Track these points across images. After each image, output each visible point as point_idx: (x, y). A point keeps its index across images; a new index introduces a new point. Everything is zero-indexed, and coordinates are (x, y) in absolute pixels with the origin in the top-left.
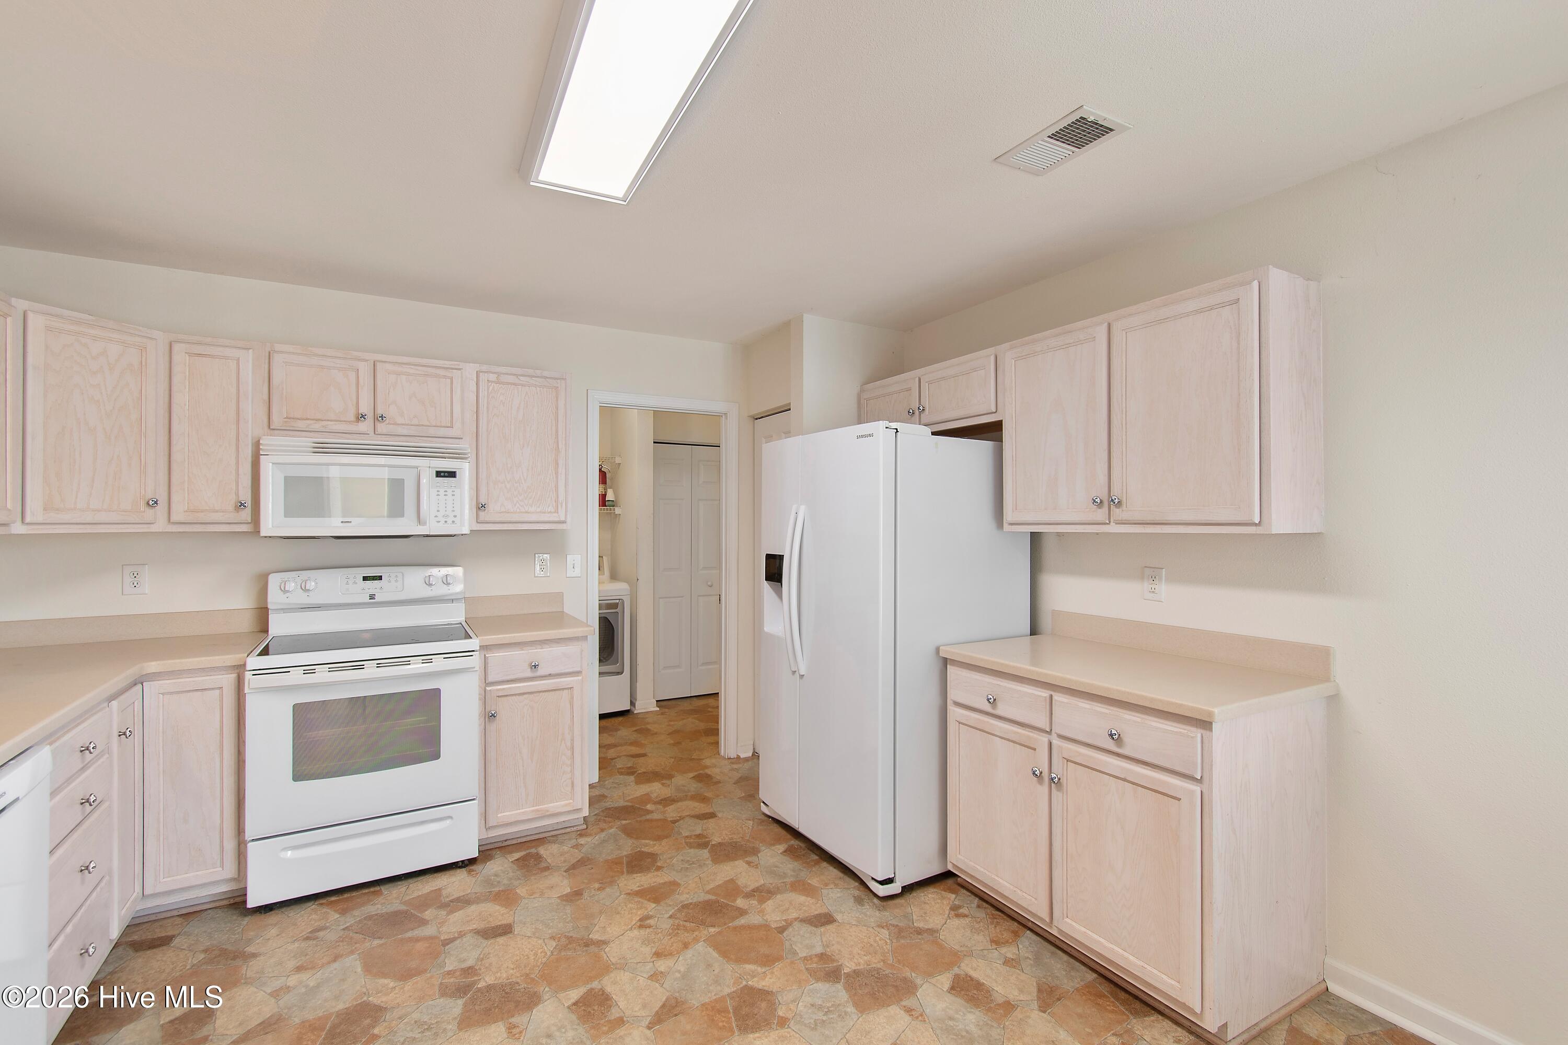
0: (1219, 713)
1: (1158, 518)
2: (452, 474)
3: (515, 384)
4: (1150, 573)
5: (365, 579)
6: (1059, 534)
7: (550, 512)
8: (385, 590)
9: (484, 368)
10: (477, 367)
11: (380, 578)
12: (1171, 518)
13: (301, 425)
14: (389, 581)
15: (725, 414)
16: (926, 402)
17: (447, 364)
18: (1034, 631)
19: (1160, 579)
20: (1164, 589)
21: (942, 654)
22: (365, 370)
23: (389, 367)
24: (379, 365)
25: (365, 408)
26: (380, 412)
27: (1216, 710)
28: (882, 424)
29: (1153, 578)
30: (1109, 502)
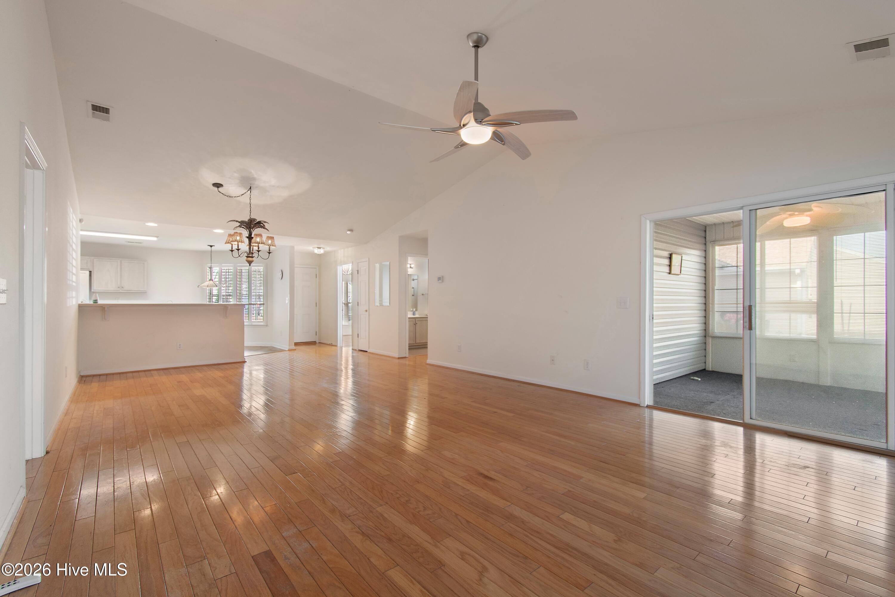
1: (130, 290)
30: (121, 287)
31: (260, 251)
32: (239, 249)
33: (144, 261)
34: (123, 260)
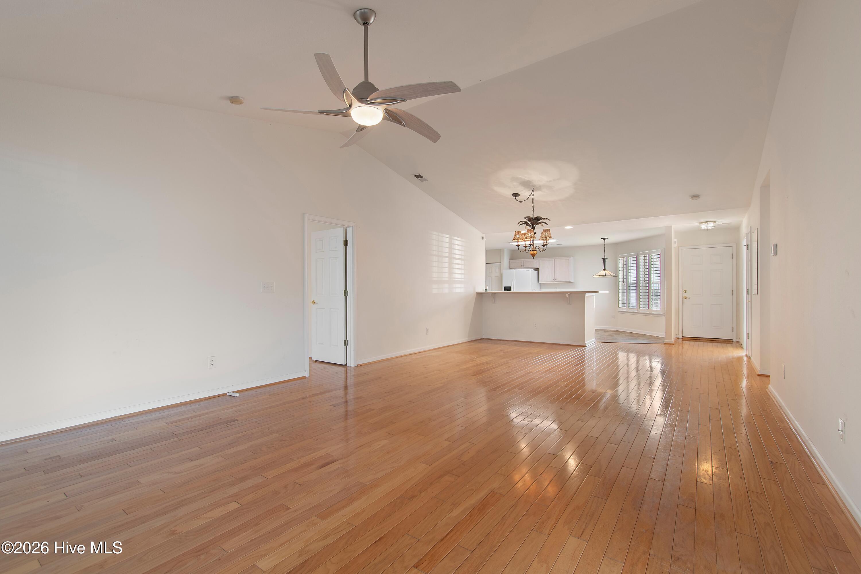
1: (560, 281)
12: (562, 281)
16: (525, 264)
29: (557, 288)
30: (555, 279)
31: (548, 244)
32: (519, 245)
33: (570, 258)
34: (556, 259)
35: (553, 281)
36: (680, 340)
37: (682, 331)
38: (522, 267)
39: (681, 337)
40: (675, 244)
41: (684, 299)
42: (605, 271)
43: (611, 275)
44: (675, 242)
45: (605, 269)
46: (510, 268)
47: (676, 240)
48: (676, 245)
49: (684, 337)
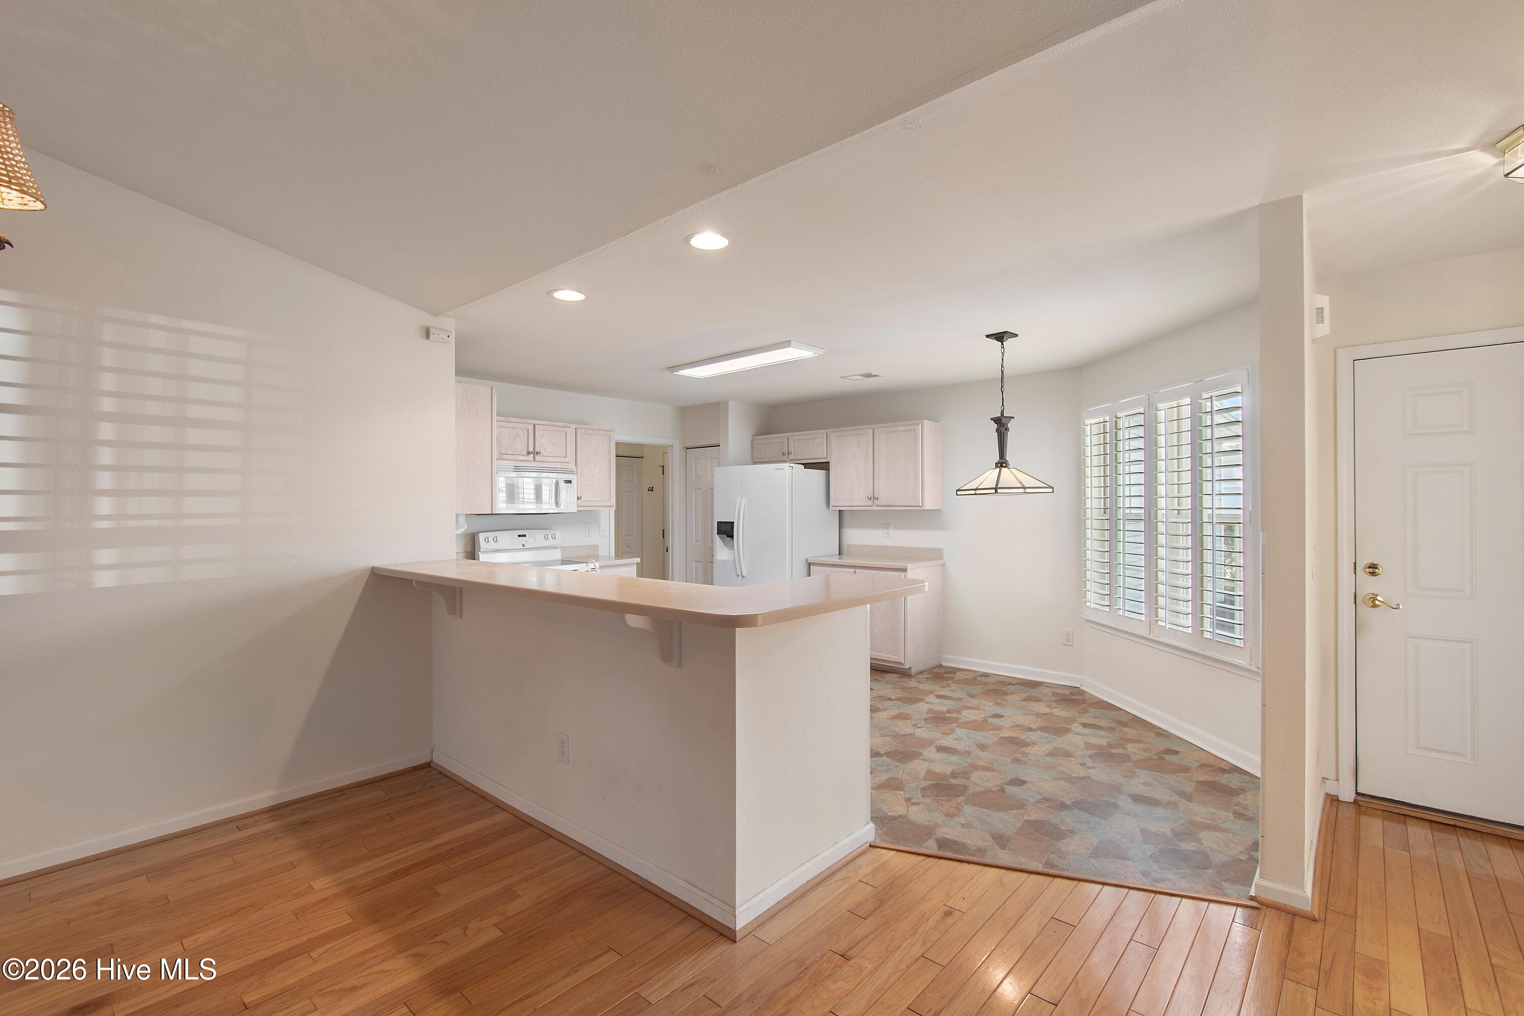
0: (909, 566)
1: (890, 504)
2: (570, 482)
3: (592, 435)
4: (886, 526)
5: (519, 536)
6: (850, 511)
7: (607, 501)
8: (528, 541)
9: (579, 426)
10: (576, 426)
11: (525, 536)
12: (895, 504)
13: (506, 457)
14: (530, 538)
15: (672, 446)
16: (791, 449)
17: (563, 424)
18: (839, 555)
19: (890, 528)
20: (892, 532)
21: (809, 562)
22: (531, 428)
23: (541, 427)
24: (537, 426)
25: (531, 449)
26: (537, 450)
27: (908, 565)
28: (788, 464)
29: (888, 528)
30: (873, 498)
33: (918, 425)
34: (876, 428)
35: (870, 503)
36: (1347, 814)
37: (1353, 764)
38: (786, 458)
39: (1347, 795)
40: (1320, 319)
41: (1366, 611)
42: (1003, 469)
43: (1024, 488)
44: (1321, 310)
45: (1002, 463)
46: (755, 463)
47: (1323, 301)
48: (1324, 329)
49: (1363, 795)
